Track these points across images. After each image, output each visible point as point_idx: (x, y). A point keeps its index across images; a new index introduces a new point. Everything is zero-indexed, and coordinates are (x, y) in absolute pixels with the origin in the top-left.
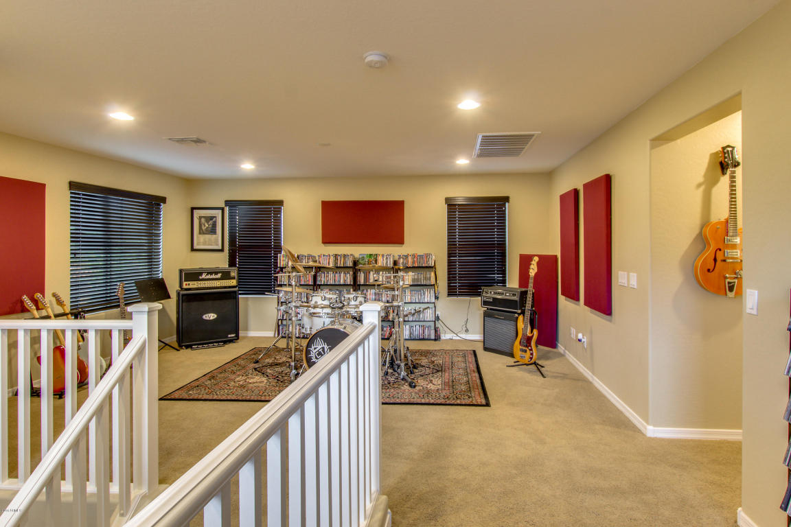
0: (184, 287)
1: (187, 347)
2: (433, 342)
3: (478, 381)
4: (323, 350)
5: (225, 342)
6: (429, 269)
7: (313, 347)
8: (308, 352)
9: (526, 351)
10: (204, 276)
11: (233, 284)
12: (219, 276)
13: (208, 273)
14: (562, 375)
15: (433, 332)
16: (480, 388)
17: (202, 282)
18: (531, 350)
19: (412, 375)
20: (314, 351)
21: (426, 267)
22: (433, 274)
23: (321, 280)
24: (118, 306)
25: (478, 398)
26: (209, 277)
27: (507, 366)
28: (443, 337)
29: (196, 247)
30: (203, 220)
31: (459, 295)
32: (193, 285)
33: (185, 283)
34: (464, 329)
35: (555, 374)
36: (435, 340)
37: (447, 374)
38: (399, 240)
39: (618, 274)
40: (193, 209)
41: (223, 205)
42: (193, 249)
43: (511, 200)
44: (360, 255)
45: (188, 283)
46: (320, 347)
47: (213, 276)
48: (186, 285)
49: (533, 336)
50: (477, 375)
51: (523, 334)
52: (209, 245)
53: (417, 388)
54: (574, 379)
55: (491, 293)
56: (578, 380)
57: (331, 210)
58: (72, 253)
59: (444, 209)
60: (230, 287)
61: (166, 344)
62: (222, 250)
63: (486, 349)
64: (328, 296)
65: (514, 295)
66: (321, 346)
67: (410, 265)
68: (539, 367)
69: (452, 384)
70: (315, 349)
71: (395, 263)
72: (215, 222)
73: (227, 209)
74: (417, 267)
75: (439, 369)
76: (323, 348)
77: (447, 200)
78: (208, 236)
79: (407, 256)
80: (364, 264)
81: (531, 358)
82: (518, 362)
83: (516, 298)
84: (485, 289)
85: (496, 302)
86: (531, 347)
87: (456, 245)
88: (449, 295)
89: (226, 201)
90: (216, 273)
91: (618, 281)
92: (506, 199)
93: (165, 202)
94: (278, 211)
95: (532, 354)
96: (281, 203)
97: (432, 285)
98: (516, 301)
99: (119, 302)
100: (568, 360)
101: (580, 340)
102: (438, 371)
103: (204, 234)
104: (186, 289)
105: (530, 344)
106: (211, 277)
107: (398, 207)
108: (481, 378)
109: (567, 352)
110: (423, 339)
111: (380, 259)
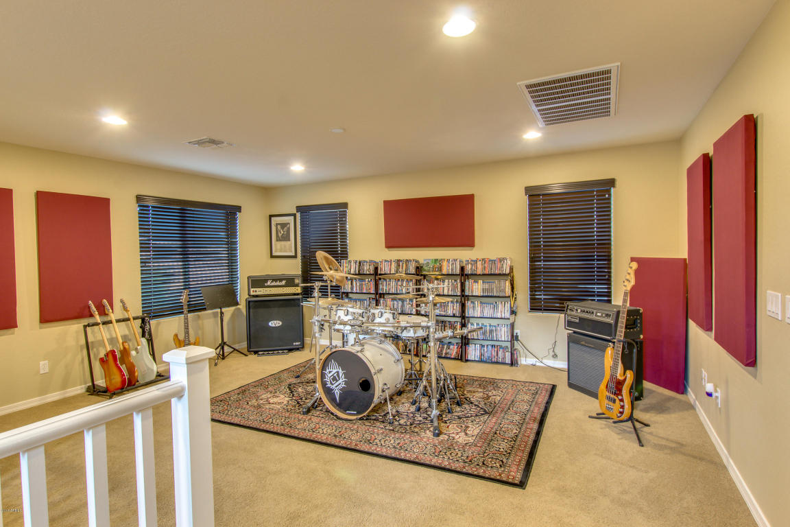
0: (252, 293)
1: (256, 352)
2: (507, 367)
3: (532, 437)
4: (338, 375)
5: (290, 350)
6: (502, 277)
7: (328, 371)
8: (323, 376)
9: (614, 401)
10: (269, 283)
11: (297, 292)
12: (284, 282)
13: (274, 280)
14: (674, 445)
15: (508, 355)
16: (528, 449)
17: (267, 289)
18: (622, 400)
19: (449, 416)
20: (329, 375)
21: (500, 275)
22: (508, 283)
23: (383, 289)
24: (182, 313)
25: (514, 468)
26: (274, 284)
27: (590, 417)
28: (523, 361)
29: (275, 254)
30: (279, 227)
31: (544, 310)
32: (260, 291)
33: (252, 290)
34: (552, 354)
35: (664, 442)
36: (512, 364)
37: (494, 420)
38: (468, 242)
39: (766, 293)
40: (271, 216)
41: (295, 212)
42: (272, 257)
43: (618, 183)
44: (425, 260)
45: (255, 289)
46: (334, 371)
47: (278, 283)
48: (253, 291)
49: (625, 379)
50: (535, 426)
51: (612, 376)
52: (281, 251)
53: (441, 437)
54: (695, 457)
55: (578, 310)
56: (701, 459)
57: (393, 209)
58: (141, 262)
59: (524, 200)
60: (295, 294)
61: (235, 349)
62: (295, 257)
63: (571, 385)
64: (351, 310)
65: (608, 315)
66: (336, 370)
67: (479, 272)
68: (638, 425)
69: (488, 439)
70: (330, 372)
71: (462, 269)
72: (289, 229)
73: (298, 215)
74: (488, 275)
75: (488, 410)
76: (338, 372)
77: (528, 189)
78: (283, 243)
79: (476, 262)
80: (429, 271)
81: (622, 413)
82: (604, 414)
83: (610, 320)
84: (571, 304)
85: (583, 323)
86: (622, 396)
87: (540, 246)
88: (531, 309)
89: (297, 207)
90: (281, 280)
91: (766, 307)
92: (611, 183)
93: (240, 212)
94: (344, 215)
95: (622, 407)
96: (345, 205)
97: (506, 297)
98: (611, 324)
99: (183, 309)
100: (697, 417)
101: (710, 395)
102: (486, 413)
103: (281, 241)
104: (254, 296)
105: (620, 390)
106: (276, 284)
107: (466, 202)
108: (538, 433)
109: (697, 403)
110: (497, 363)
111: (445, 264)
